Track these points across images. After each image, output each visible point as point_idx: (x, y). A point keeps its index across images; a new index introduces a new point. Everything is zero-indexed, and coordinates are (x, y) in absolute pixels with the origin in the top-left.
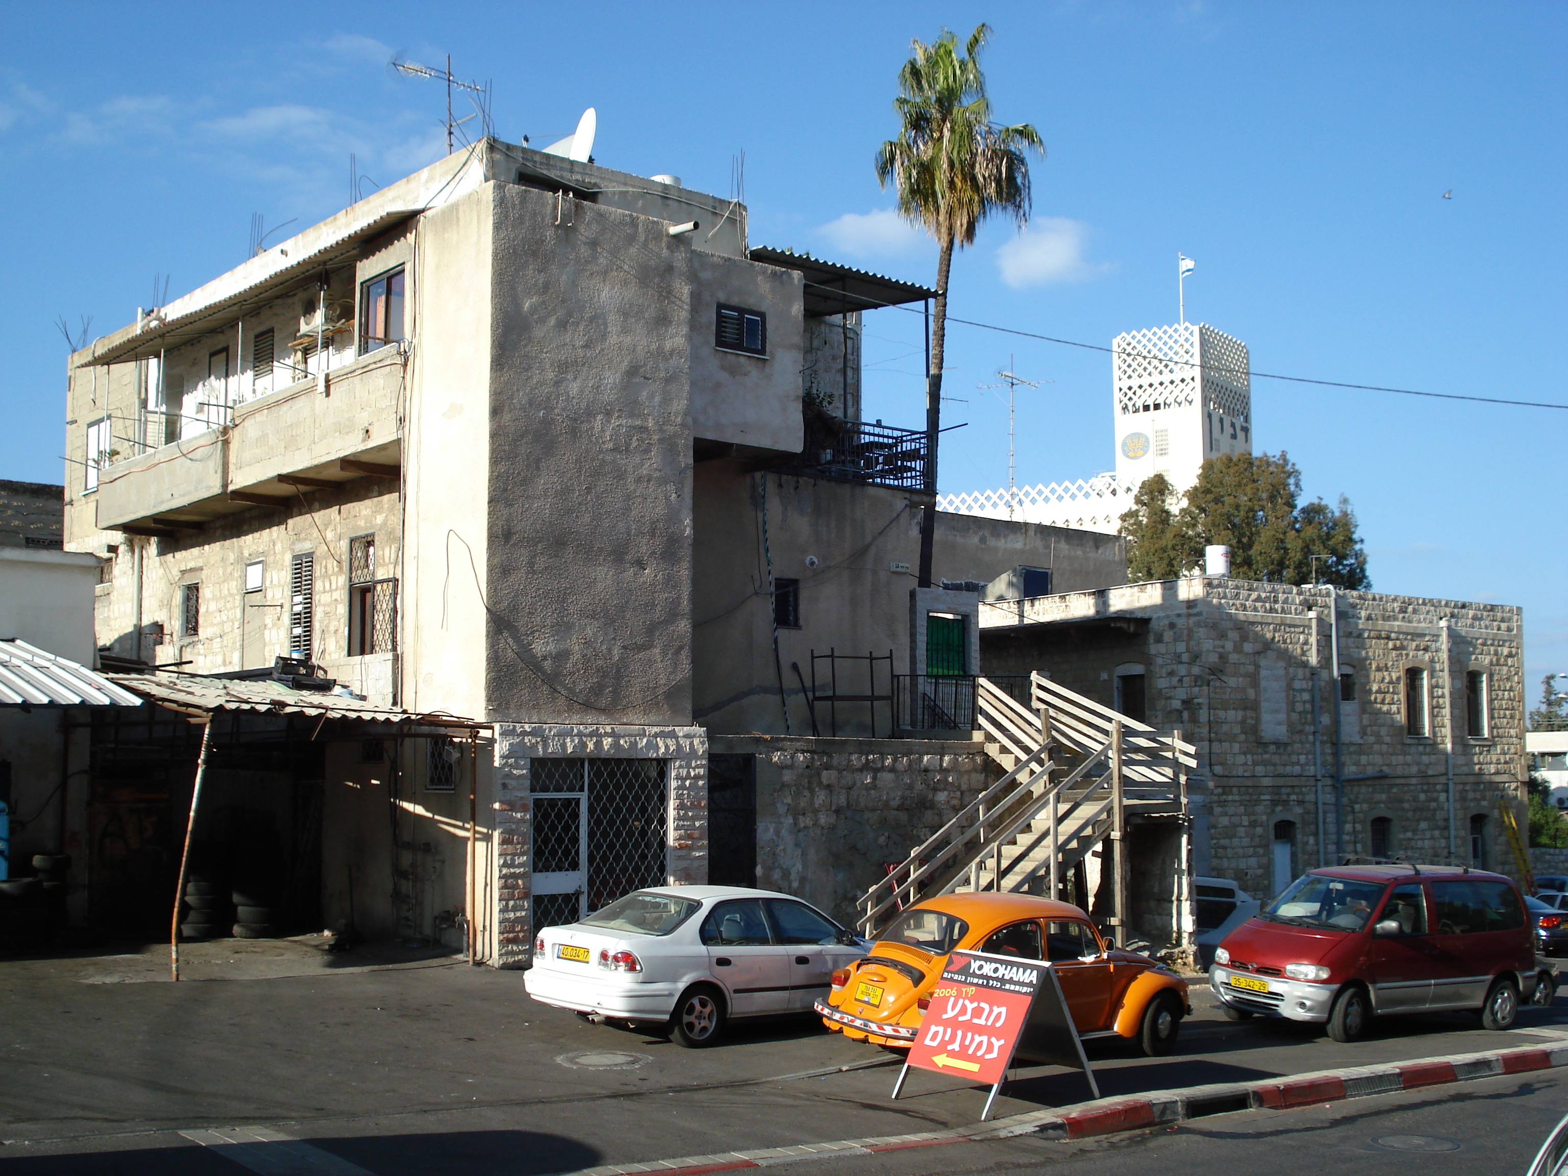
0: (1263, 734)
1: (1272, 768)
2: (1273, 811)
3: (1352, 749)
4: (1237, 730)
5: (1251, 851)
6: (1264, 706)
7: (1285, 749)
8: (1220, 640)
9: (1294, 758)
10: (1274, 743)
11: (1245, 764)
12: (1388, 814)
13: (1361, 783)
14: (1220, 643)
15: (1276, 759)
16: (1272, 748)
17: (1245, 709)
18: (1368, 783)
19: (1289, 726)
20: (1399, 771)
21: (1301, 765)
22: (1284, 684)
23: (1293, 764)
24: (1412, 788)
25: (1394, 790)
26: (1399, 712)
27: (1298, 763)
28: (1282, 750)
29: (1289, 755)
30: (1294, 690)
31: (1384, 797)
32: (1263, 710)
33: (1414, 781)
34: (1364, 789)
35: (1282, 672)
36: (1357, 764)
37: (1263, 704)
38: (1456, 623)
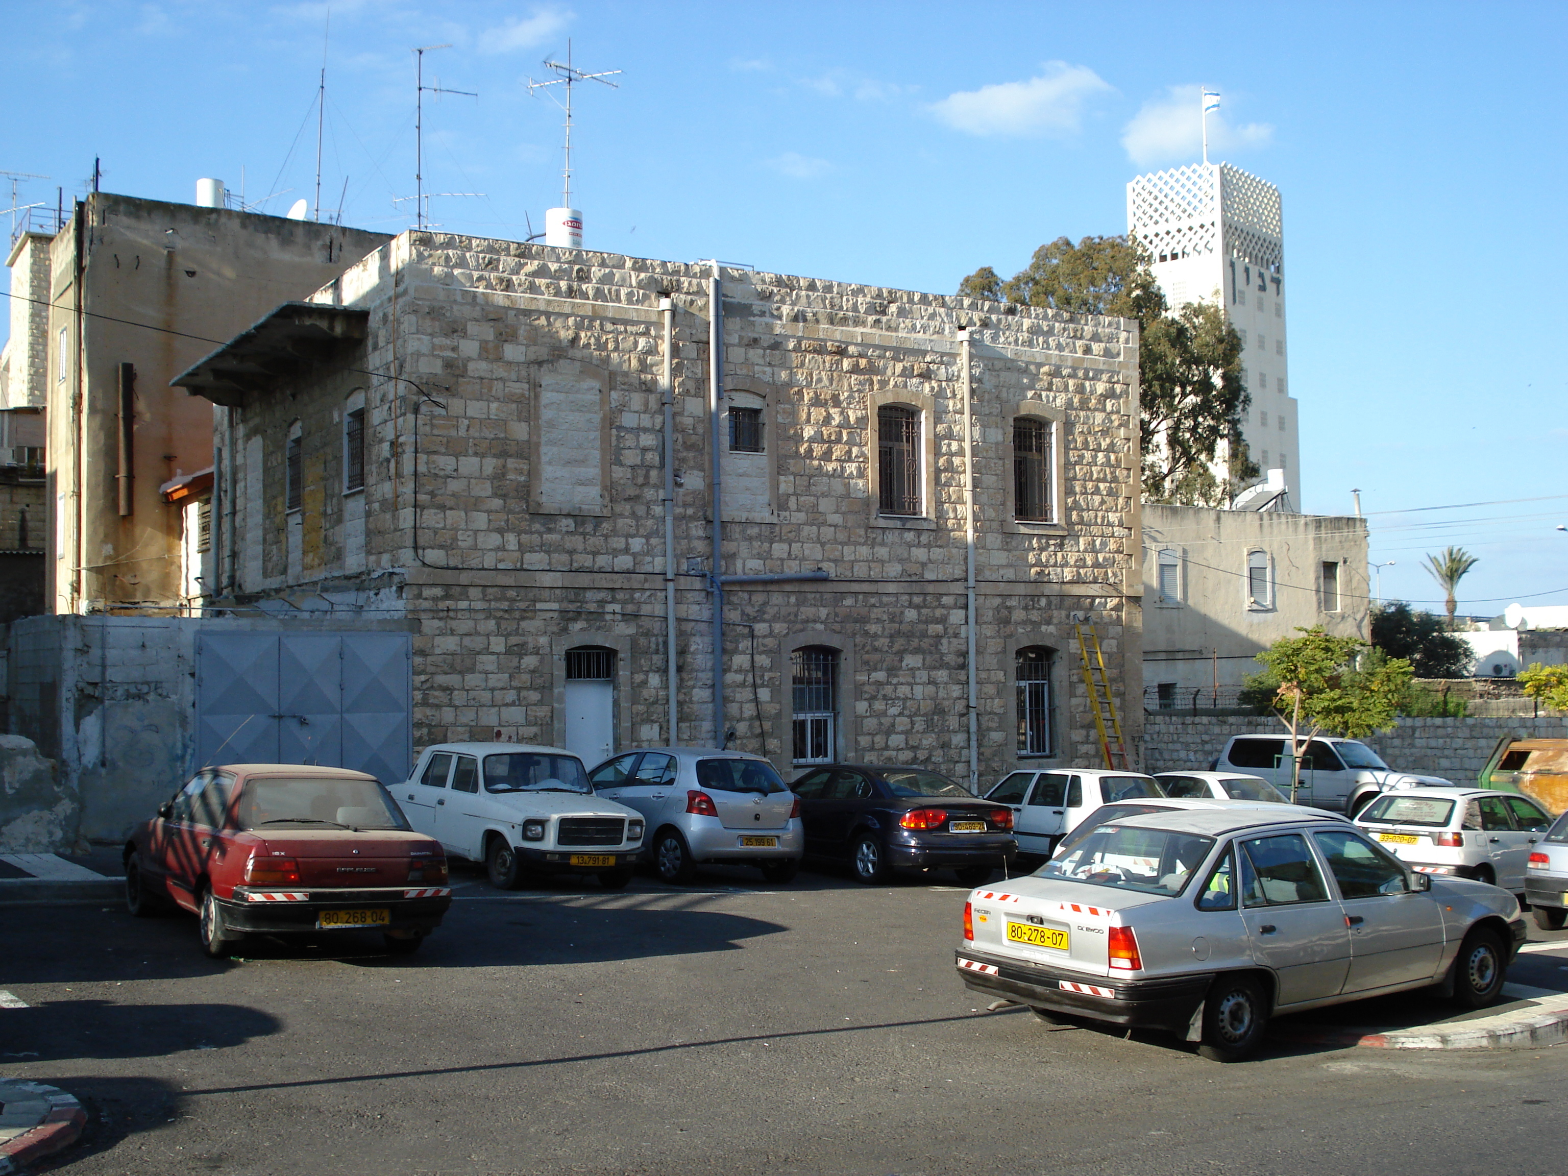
0: (544, 499)
1: (565, 557)
2: (565, 630)
3: (753, 531)
4: (484, 490)
5: (511, 696)
6: (547, 452)
7: (596, 527)
8: (446, 335)
9: (618, 543)
10: (568, 515)
11: (502, 548)
12: (834, 642)
13: (770, 588)
14: (447, 342)
15: (576, 542)
16: (567, 524)
17: (504, 454)
18: (788, 588)
19: (604, 488)
20: (860, 571)
21: (634, 555)
22: (597, 418)
23: (615, 553)
24: (885, 599)
25: (849, 601)
26: (861, 474)
27: (627, 550)
28: (589, 528)
29: (606, 537)
30: (620, 428)
31: (823, 612)
32: (544, 459)
33: (892, 588)
34: (777, 599)
35: (594, 397)
36: (764, 557)
37: (543, 449)
38: (995, 338)
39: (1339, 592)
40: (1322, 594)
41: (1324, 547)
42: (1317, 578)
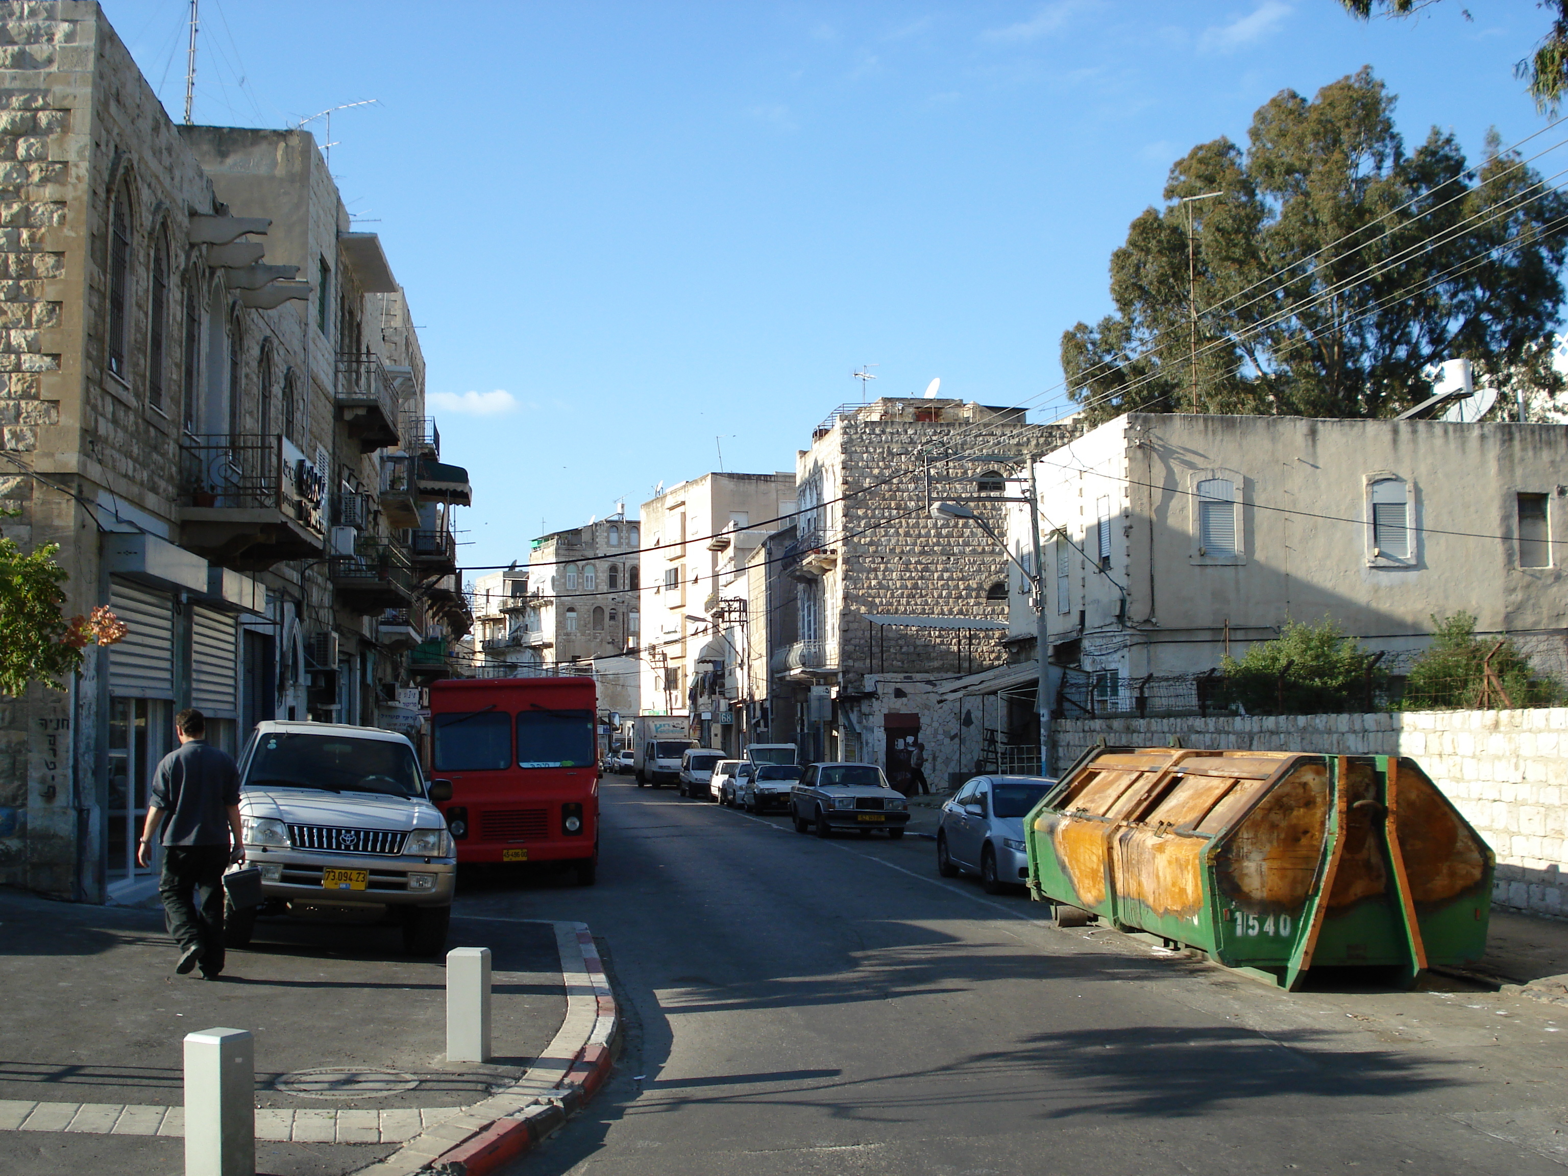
39: (1550, 539)
40: (1516, 544)
41: (1519, 472)
42: (1506, 518)
